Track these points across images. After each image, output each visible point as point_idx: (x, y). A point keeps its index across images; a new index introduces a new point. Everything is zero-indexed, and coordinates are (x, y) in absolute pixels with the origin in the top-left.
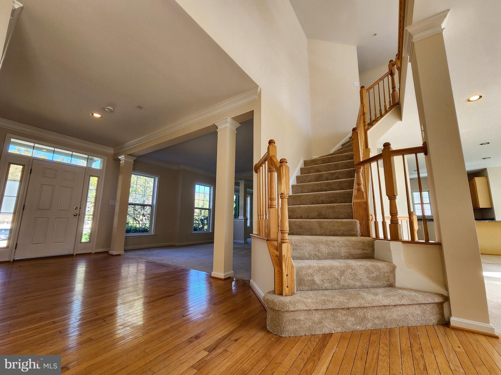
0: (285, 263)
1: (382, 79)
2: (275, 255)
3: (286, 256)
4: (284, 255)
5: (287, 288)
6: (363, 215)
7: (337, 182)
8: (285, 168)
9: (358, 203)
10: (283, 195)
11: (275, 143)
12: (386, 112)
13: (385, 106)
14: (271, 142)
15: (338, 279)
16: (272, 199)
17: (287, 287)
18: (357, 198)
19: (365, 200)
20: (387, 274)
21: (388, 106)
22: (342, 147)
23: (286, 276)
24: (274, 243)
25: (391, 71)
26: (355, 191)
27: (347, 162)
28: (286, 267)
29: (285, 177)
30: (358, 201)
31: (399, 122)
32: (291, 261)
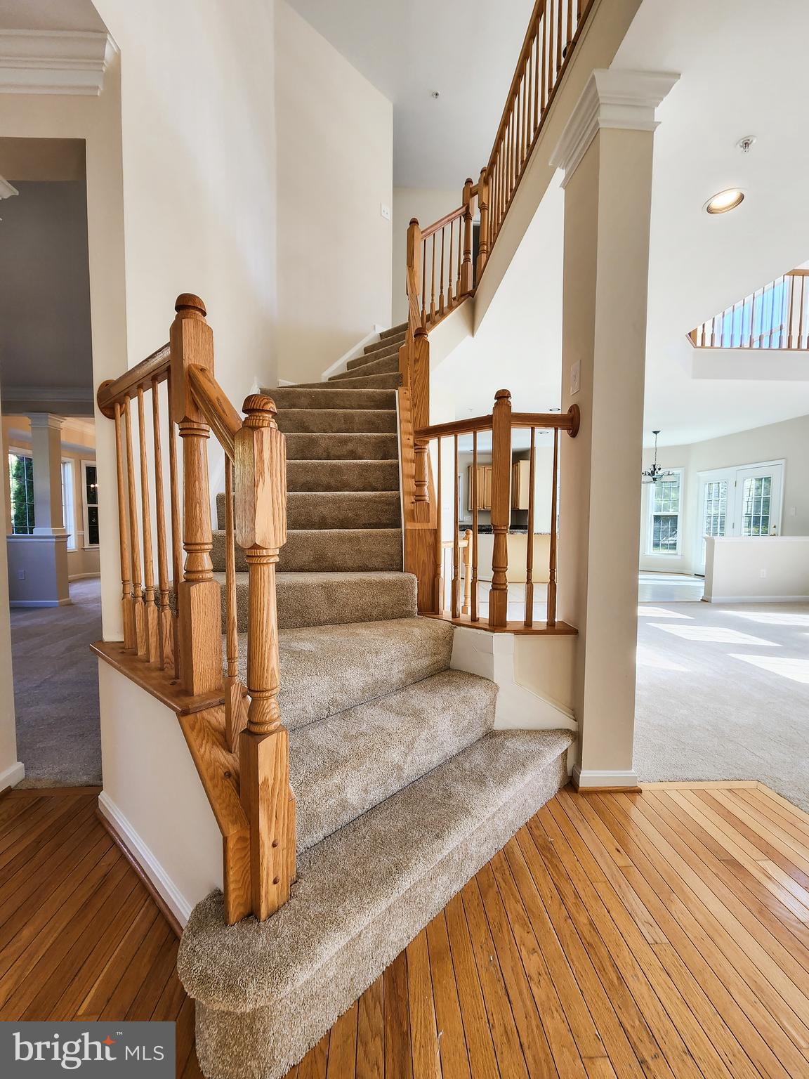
0: (270, 804)
1: (450, 219)
2: (221, 772)
3: (271, 782)
4: (266, 780)
5: (273, 889)
6: (426, 561)
7: (357, 465)
8: (271, 441)
9: (417, 532)
10: (259, 552)
11: (204, 314)
12: (451, 308)
13: (450, 291)
14: (187, 305)
15: (400, 768)
16: (198, 547)
17: (275, 882)
18: (412, 516)
19: (431, 526)
20: (484, 711)
21: (454, 295)
22: (347, 371)
23: (271, 849)
24: (213, 721)
25: (468, 209)
26: (406, 497)
27: (374, 415)
28: (270, 820)
29: (271, 475)
30: (418, 526)
31: (469, 337)
32: (287, 791)
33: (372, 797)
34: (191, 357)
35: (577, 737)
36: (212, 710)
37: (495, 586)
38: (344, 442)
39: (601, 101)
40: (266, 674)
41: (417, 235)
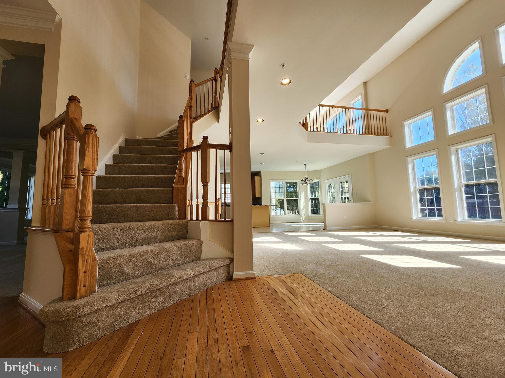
0: (84, 257)
1: (208, 81)
2: (68, 250)
3: (85, 249)
4: (83, 248)
5: (83, 289)
6: (182, 199)
8: (93, 138)
9: (178, 188)
10: (86, 171)
11: (79, 102)
12: (209, 112)
13: (208, 106)
14: (72, 99)
15: (151, 264)
16: (69, 176)
17: (84, 286)
18: (177, 183)
19: (184, 186)
20: (195, 250)
21: (210, 107)
22: (169, 134)
23: (83, 274)
24: (68, 235)
25: (215, 78)
26: (176, 176)
28: (83, 262)
29: (92, 148)
30: (179, 186)
31: (217, 123)
32: (92, 254)
33: (137, 273)
34: (72, 114)
35: (232, 260)
36: (69, 233)
37: (204, 205)
38: (157, 158)
39: (231, 51)
40: (86, 211)
41: (193, 85)
